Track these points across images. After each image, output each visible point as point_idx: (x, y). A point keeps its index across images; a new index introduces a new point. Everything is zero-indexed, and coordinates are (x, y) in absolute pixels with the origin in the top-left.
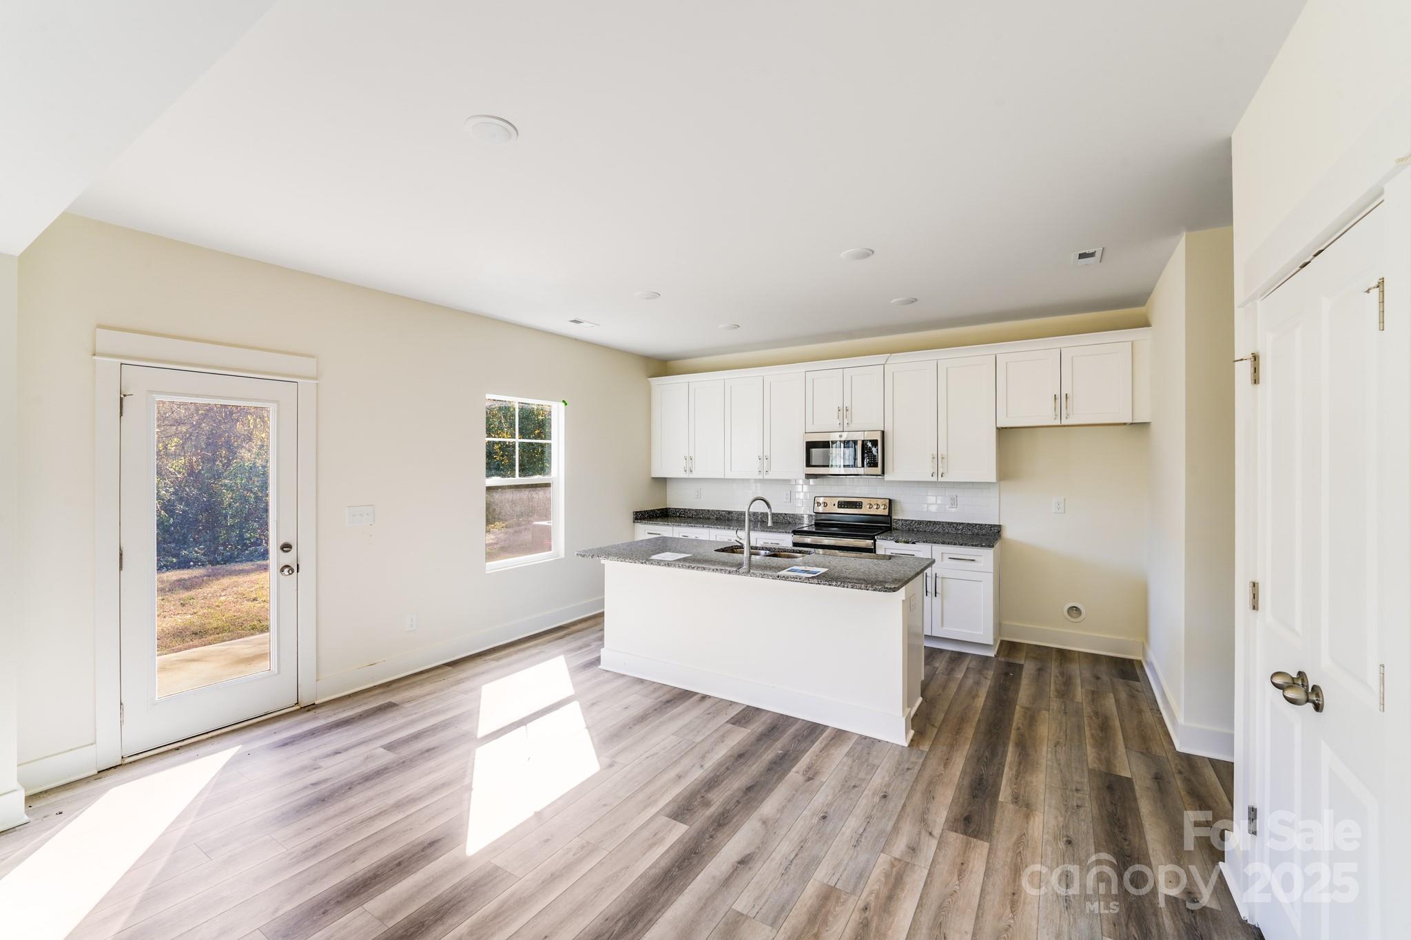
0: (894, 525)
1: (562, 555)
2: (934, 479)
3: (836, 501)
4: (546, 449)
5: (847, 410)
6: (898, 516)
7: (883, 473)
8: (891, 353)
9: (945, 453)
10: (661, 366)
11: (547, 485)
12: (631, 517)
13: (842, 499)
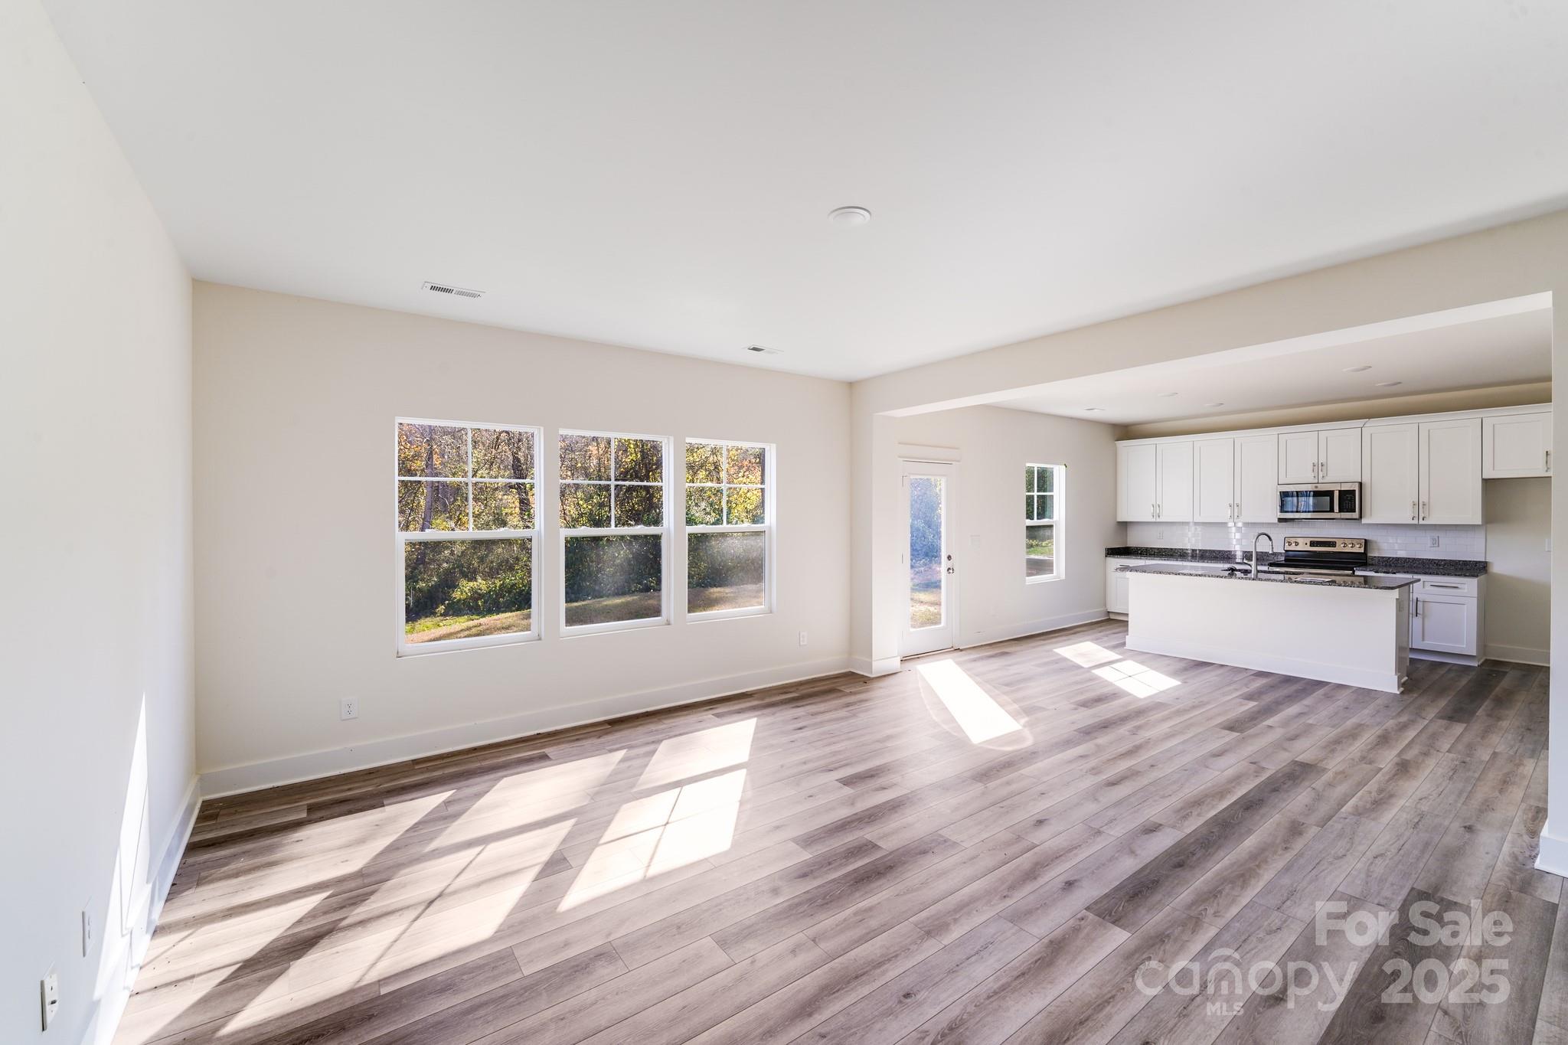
0: (1370, 562)
1: (1063, 577)
2: (1415, 522)
3: (1308, 541)
4: (1048, 502)
5: (1322, 465)
6: (1374, 553)
7: (1361, 517)
8: (1369, 418)
9: (1426, 501)
10: (1126, 432)
11: (1051, 526)
12: (1104, 553)
13: (1312, 539)
